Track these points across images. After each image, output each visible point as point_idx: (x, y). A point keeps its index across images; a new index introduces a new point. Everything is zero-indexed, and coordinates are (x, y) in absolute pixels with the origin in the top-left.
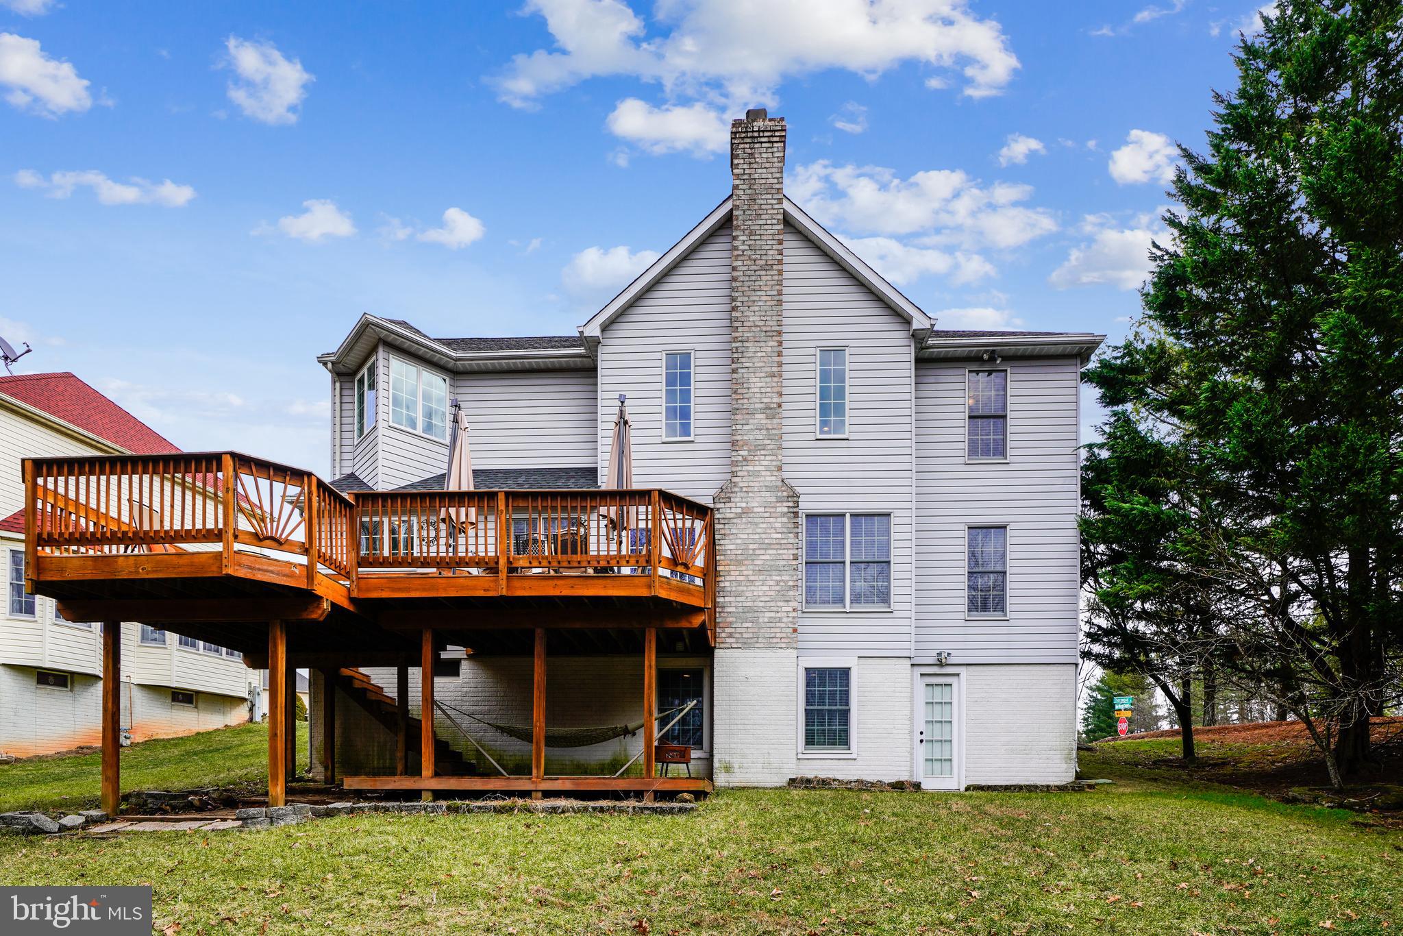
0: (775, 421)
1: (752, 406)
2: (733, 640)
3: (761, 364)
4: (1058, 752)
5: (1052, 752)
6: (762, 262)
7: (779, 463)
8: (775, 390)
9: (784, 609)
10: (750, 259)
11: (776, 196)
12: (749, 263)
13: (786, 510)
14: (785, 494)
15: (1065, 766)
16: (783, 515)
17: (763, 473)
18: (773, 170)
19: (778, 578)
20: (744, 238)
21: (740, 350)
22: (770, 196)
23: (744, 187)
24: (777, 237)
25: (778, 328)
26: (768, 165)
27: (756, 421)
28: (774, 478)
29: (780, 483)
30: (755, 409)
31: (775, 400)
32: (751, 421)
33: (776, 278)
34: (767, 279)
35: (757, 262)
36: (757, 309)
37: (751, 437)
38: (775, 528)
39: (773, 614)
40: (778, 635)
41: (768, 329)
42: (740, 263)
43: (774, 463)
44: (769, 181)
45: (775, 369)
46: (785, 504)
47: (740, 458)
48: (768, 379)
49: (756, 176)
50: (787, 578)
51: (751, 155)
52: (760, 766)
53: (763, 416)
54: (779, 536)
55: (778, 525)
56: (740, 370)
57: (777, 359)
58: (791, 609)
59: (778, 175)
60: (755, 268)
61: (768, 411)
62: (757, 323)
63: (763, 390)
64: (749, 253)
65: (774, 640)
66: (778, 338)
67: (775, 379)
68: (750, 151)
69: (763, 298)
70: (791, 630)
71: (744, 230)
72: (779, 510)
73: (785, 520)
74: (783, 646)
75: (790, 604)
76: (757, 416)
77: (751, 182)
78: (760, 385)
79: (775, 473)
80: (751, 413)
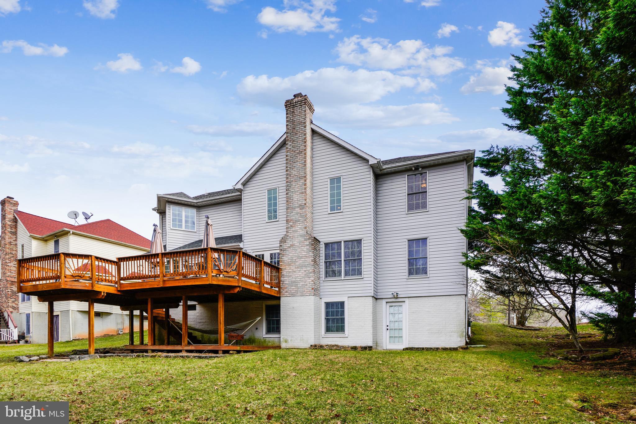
0: (303, 210)
1: (294, 206)
2: (288, 294)
3: (298, 190)
4: (456, 333)
6: (298, 151)
7: (305, 226)
8: (303, 198)
9: (308, 281)
10: (293, 151)
11: (303, 125)
12: (292, 152)
13: (308, 243)
14: (308, 237)
16: (307, 245)
17: (299, 230)
18: (302, 116)
19: (306, 269)
20: (291, 144)
21: (289, 186)
22: (301, 126)
23: (290, 125)
24: (304, 141)
25: (304, 175)
26: (300, 114)
27: (296, 211)
28: (303, 232)
29: (305, 233)
30: (295, 207)
31: (303, 202)
32: (294, 212)
33: (303, 156)
34: (300, 157)
35: (296, 152)
36: (296, 169)
37: (294, 218)
38: (304, 251)
39: (303, 283)
40: (306, 291)
41: (300, 176)
42: (289, 153)
43: (303, 226)
44: (300, 120)
45: (303, 191)
46: (308, 241)
47: (289, 226)
48: (301, 195)
49: (295, 119)
50: (309, 269)
51: (293, 112)
52: (299, 340)
53: (299, 209)
54: (306, 253)
55: (305, 249)
56: (290, 193)
57: (304, 187)
58: (311, 281)
59: (304, 117)
60: (295, 154)
61: (301, 207)
62: (296, 175)
63: (299, 199)
64: (293, 149)
65: (304, 293)
66: (305, 179)
67: (303, 194)
68: (292, 111)
69: (298, 165)
70: (311, 289)
71: (290, 141)
72: (305, 243)
73: (308, 247)
74: (308, 295)
75: (311, 279)
76: (296, 209)
77: (293, 121)
78: (297, 197)
79: (304, 230)
80: (294, 208)
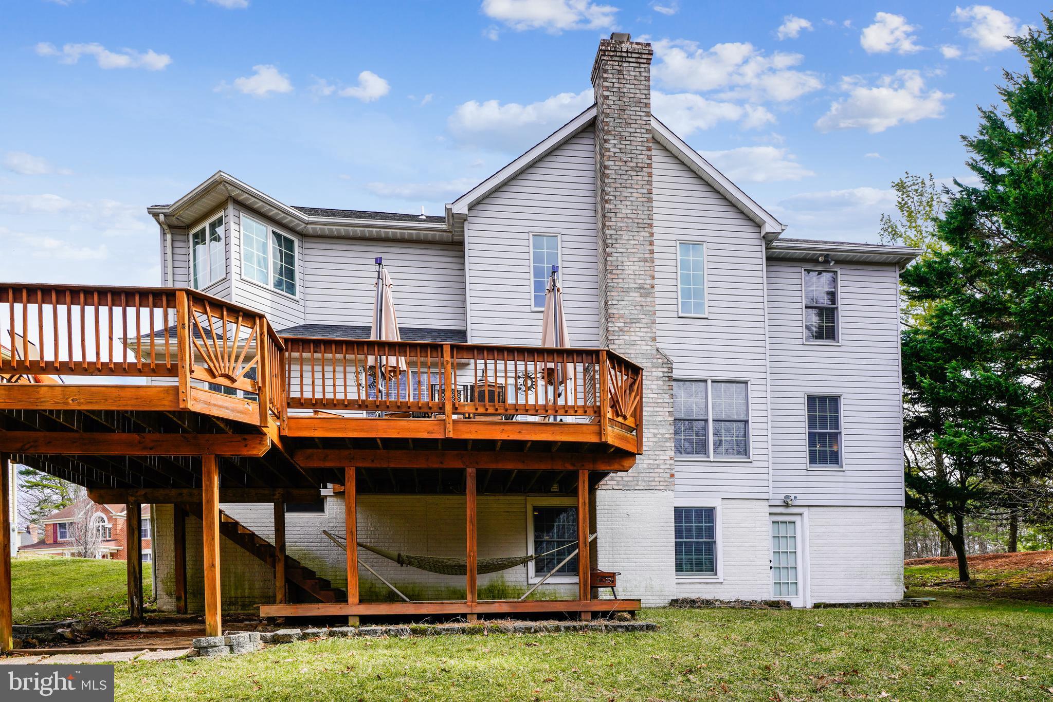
0: (649, 299)
1: (627, 285)
2: (615, 483)
3: (634, 251)
4: (889, 576)
5: (884, 577)
6: (634, 165)
7: (653, 335)
8: (648, 273)
9: (661, 457)
10: (621, 160)
11: (644, 110)
12: (620, 163)
13: (661, 374)
14: (660, 361)
15: (895, 587)
16: (658, 378)
17: (639, 343)
18: (641, 87)
19: (656, 431)
20: (615, 142)
21: (614, 237)
22: (638, 109)
23: (614, 98)
24: (646, 144)
25: (649, 222)
26: (636, 82)
27: (630, 298)
28: (649, 347)
29: (654, 352)
30: (629, 288)
31: (649, 282)
32: (626, 298)
33: (646, 178)
34: (638, 179)
35: (628, 164)
36: (629, 203)
37: (627, 312)
38: (651, 389)
39: (651, 462)
40: (656, 479)
41: (640, 221)
42: (612, 163)
43: (649, 335)
44: (637, 96)
45: (647, 256)
46: (660, 369)
47: (617, 329)
48: (642, 264)
49: (625, 90)
50: (664, 431)
51: (620, 72)
52: (643, 589)
53: (637, 294)
54: (656, 396)
55: (654, 387)
56: (614, 254)
57: (649, 247)
58: (668, 458)
59: (646, 92)
60: (626, 168)
61: (642, 291)
62: (629, 216)
63: (637, 273)
64: (620, 155)
65: (653, 483)
66: (650, 230)
67: (648, 264)
68: (618, 68)
69: (634, 194)
70: (668, 475)
71: (615, 135)
72: (654, 374)
73: (660, 383)
74: (662, 488)
75: (667, 453)
76: (631, 294)
77: (621, 95)
78: (634, 268)
79: (650, 343)
80: (627, 291)
